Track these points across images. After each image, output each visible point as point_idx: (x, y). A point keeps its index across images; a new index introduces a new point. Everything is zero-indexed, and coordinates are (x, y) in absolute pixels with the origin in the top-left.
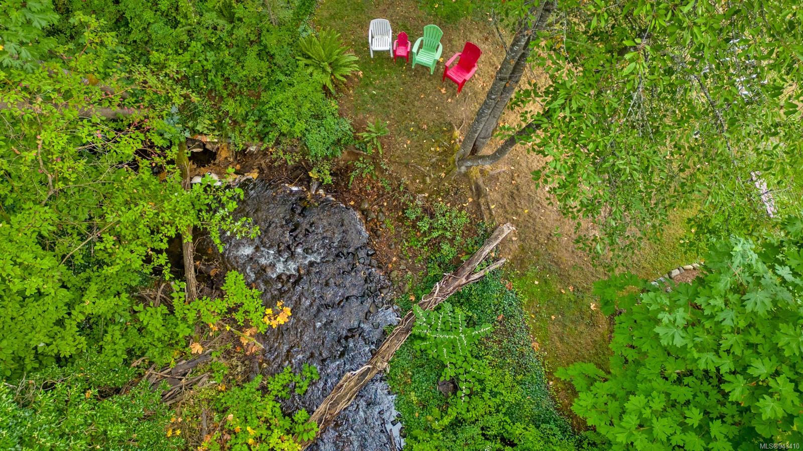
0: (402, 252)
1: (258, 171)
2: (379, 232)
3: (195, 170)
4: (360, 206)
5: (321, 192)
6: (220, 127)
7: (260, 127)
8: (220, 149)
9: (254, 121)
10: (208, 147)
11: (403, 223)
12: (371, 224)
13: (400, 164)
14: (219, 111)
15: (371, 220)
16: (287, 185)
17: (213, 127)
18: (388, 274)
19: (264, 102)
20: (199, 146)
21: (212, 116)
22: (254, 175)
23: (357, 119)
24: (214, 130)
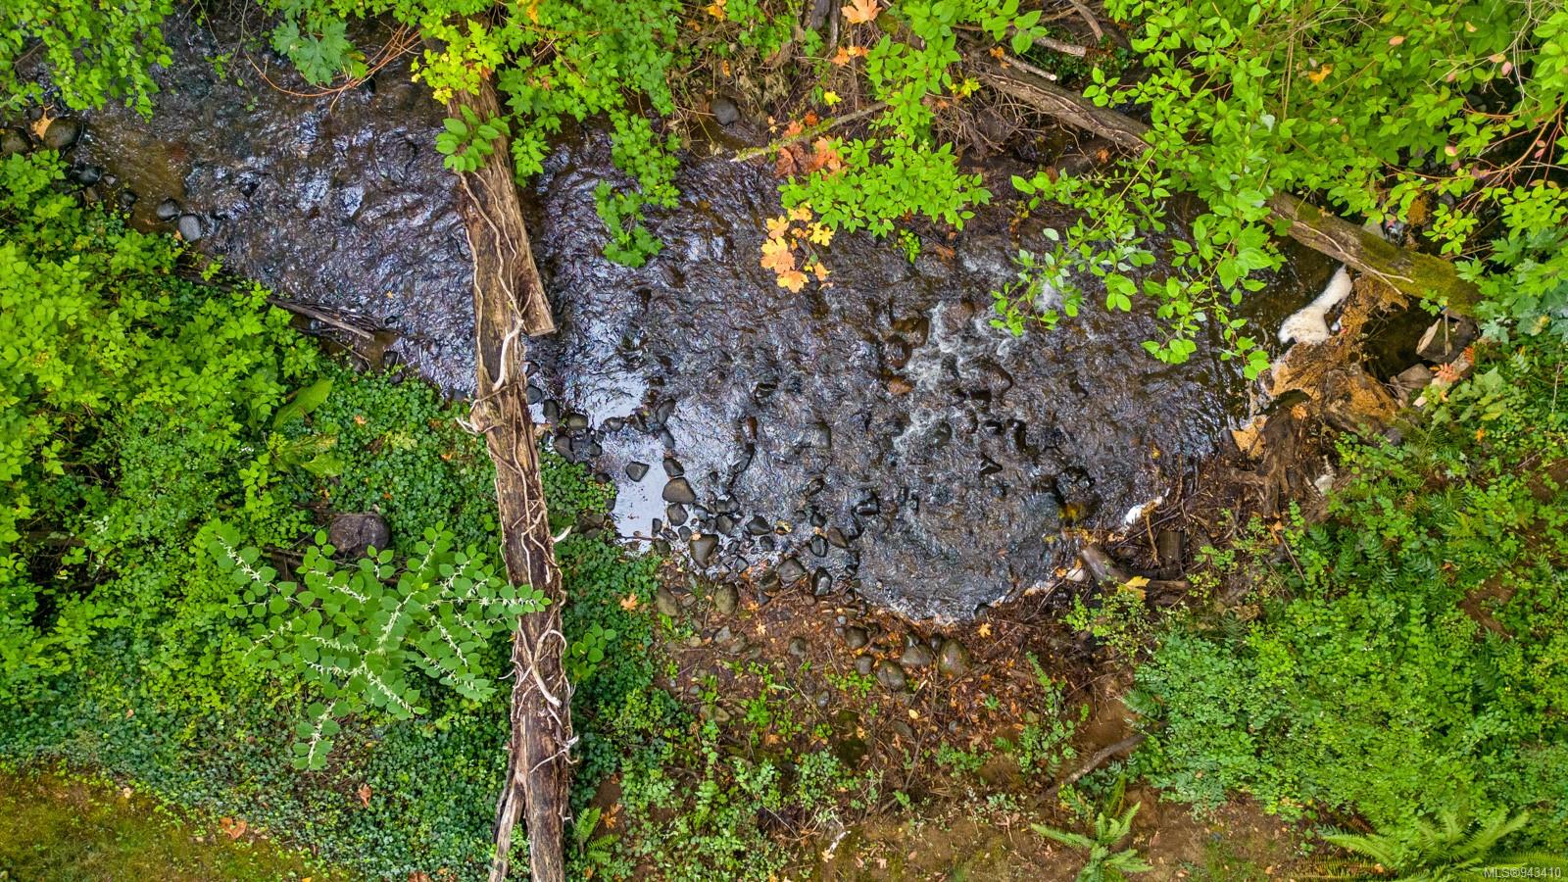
0: (761, 659)
1: (1253, 455)
2: (856, 641)
3: (1373, 300)
4: (962, 646)
5: (1076, 574)
6: (1453, 435)
7: (1368, 542)
8: (1385, 398)
9: (1400, 539)
10: (1417, 373)
11: (831, 720)
12: (894, 637)
13: (968, 853)
14: (1505, 466)
15: (905, 642)
16: (1159, 501)
17: (1464, 417)
18: (737, 588)
19: (1442, 611)
20: (1435, 348)
21: (1502, 433)
22: (1247, 435)
23: (1195, 835)
24: (1456, 416)
